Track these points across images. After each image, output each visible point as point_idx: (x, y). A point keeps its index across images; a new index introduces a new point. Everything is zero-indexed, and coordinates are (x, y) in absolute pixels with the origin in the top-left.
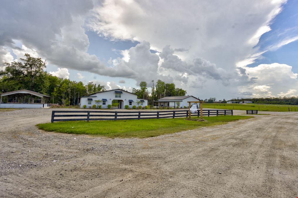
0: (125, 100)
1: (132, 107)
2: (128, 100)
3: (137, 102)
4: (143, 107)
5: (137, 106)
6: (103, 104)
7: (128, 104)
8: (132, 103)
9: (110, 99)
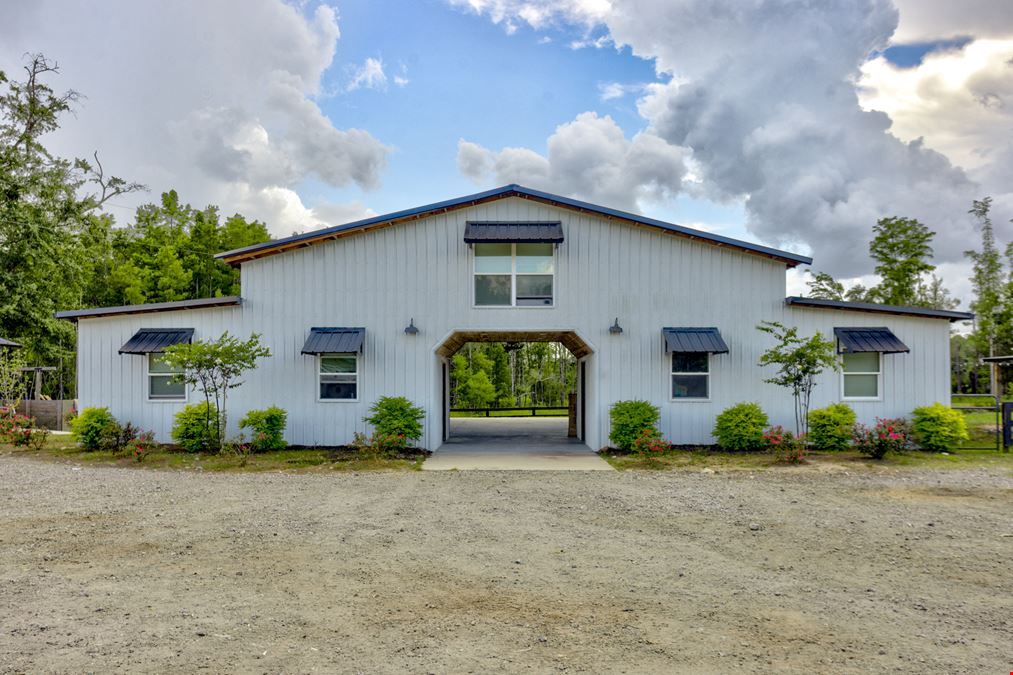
0: (616, 330)
1: (712, 424)
2: (647, 327)
3: (777, 358)
4: (889, 427)
5: (782, 410)
6: (331, 390)
7: (653, 385)
8: (713, 363)
9: (412, 330)
